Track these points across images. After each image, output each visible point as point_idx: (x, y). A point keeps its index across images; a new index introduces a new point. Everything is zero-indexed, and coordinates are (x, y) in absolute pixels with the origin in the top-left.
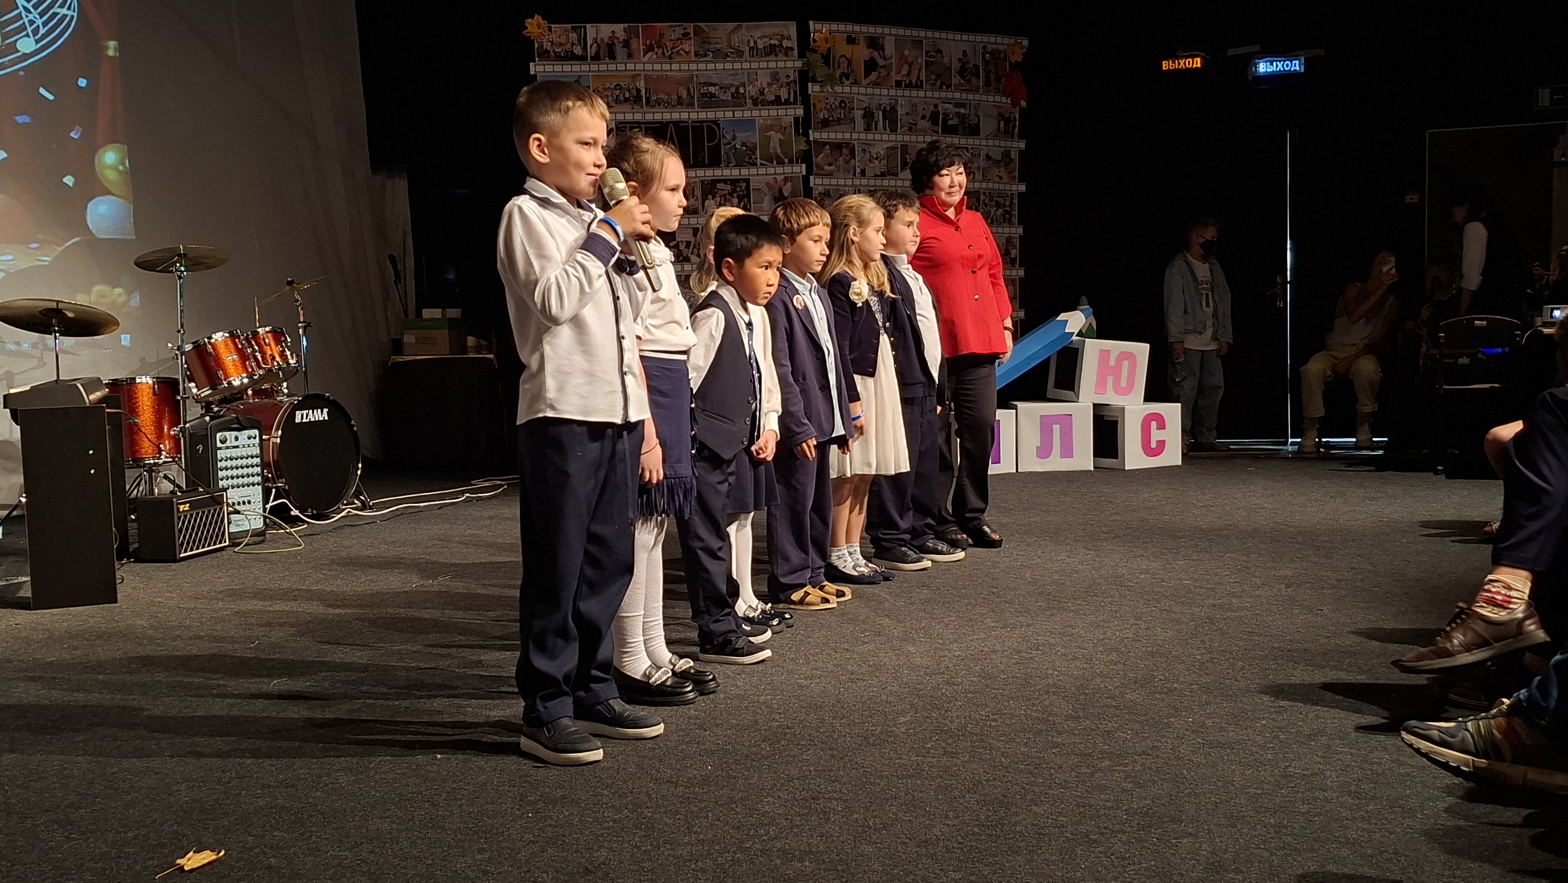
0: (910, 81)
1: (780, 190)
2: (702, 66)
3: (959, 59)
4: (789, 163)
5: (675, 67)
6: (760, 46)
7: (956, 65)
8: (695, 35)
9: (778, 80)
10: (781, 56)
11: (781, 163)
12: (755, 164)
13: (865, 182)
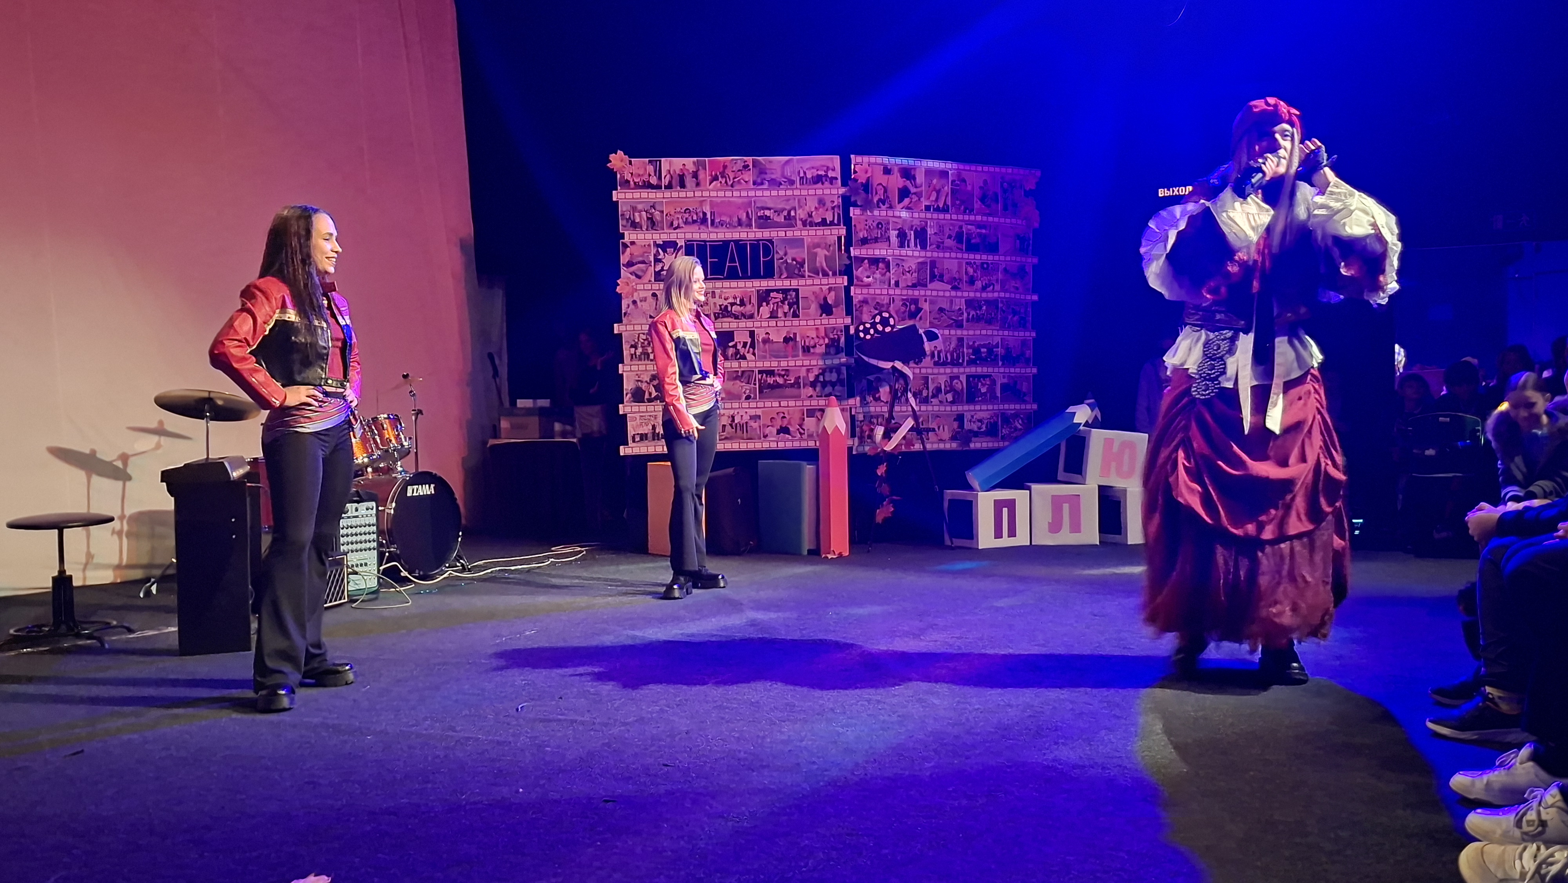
0: (938, 206)
1: (825, 299)
2: (759, 193)
3: (981, 188)
4: (833, 275)
5: (736, 194)
6: (809, 176)
7: (977, 192)
8: (753, 166)
9: (824, 205)
10: (827, 184)
11: (825, 274)
12: (803, 276)
13: (898, 292)
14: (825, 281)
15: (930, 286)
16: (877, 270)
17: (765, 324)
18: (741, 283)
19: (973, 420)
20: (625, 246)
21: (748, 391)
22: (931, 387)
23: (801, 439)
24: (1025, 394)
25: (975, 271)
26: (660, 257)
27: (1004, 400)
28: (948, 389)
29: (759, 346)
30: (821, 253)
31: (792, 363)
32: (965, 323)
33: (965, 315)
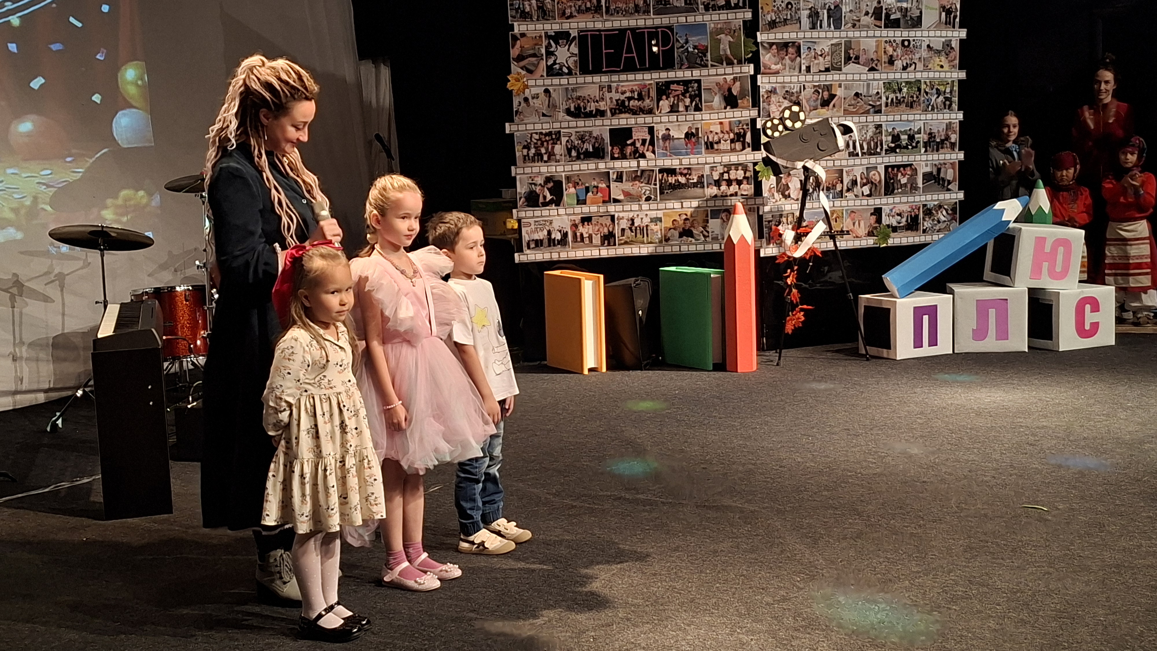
1: (730, 90)
4: (738, 64)
11: (730, 63)
12: (706, 66)
13: (809, 78)
14: (729, 70)
15: (844, 70)
16: (787, 55)
17: (665, 119)
18: (639, 76)
19: (893, 213)
20: (515, 38)
21: (648, 192)
22: (846, 180)
23: (705, 242)
24: (949, 182)
25: (895, 50)
26: (552, 50)
27: (925, 190)
28: (865, 181)
29: (659, 143)
30: (725, 40)
31: (694, 161)
32: (883, 108)
33: (884, 99)
